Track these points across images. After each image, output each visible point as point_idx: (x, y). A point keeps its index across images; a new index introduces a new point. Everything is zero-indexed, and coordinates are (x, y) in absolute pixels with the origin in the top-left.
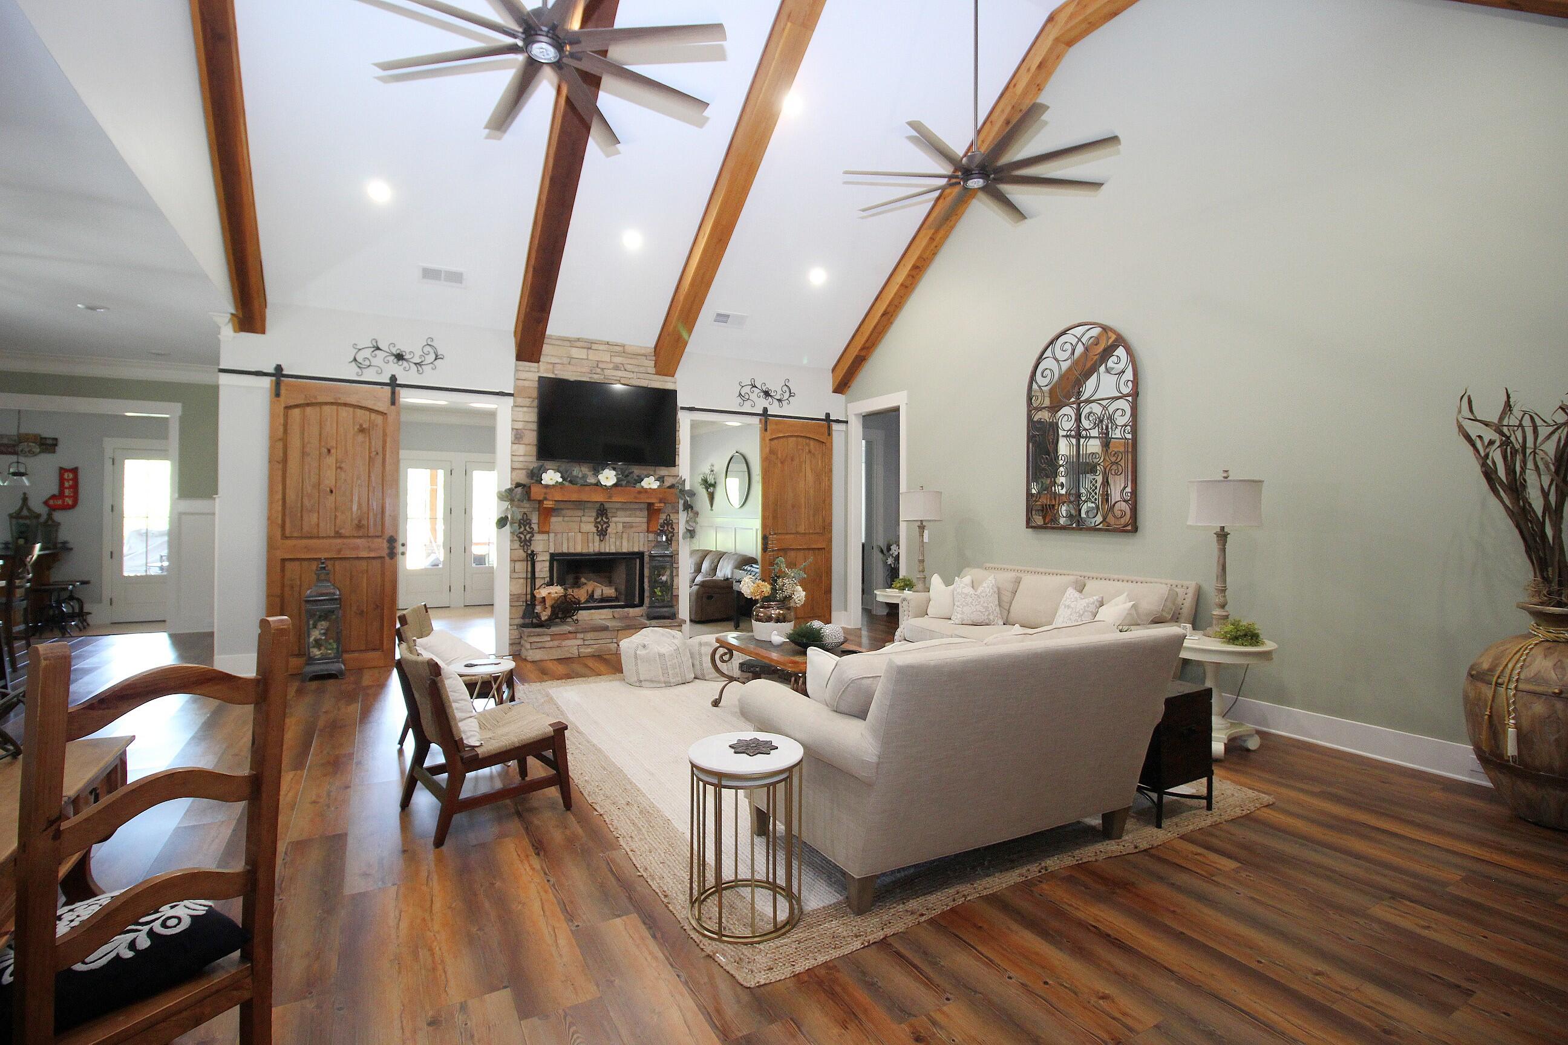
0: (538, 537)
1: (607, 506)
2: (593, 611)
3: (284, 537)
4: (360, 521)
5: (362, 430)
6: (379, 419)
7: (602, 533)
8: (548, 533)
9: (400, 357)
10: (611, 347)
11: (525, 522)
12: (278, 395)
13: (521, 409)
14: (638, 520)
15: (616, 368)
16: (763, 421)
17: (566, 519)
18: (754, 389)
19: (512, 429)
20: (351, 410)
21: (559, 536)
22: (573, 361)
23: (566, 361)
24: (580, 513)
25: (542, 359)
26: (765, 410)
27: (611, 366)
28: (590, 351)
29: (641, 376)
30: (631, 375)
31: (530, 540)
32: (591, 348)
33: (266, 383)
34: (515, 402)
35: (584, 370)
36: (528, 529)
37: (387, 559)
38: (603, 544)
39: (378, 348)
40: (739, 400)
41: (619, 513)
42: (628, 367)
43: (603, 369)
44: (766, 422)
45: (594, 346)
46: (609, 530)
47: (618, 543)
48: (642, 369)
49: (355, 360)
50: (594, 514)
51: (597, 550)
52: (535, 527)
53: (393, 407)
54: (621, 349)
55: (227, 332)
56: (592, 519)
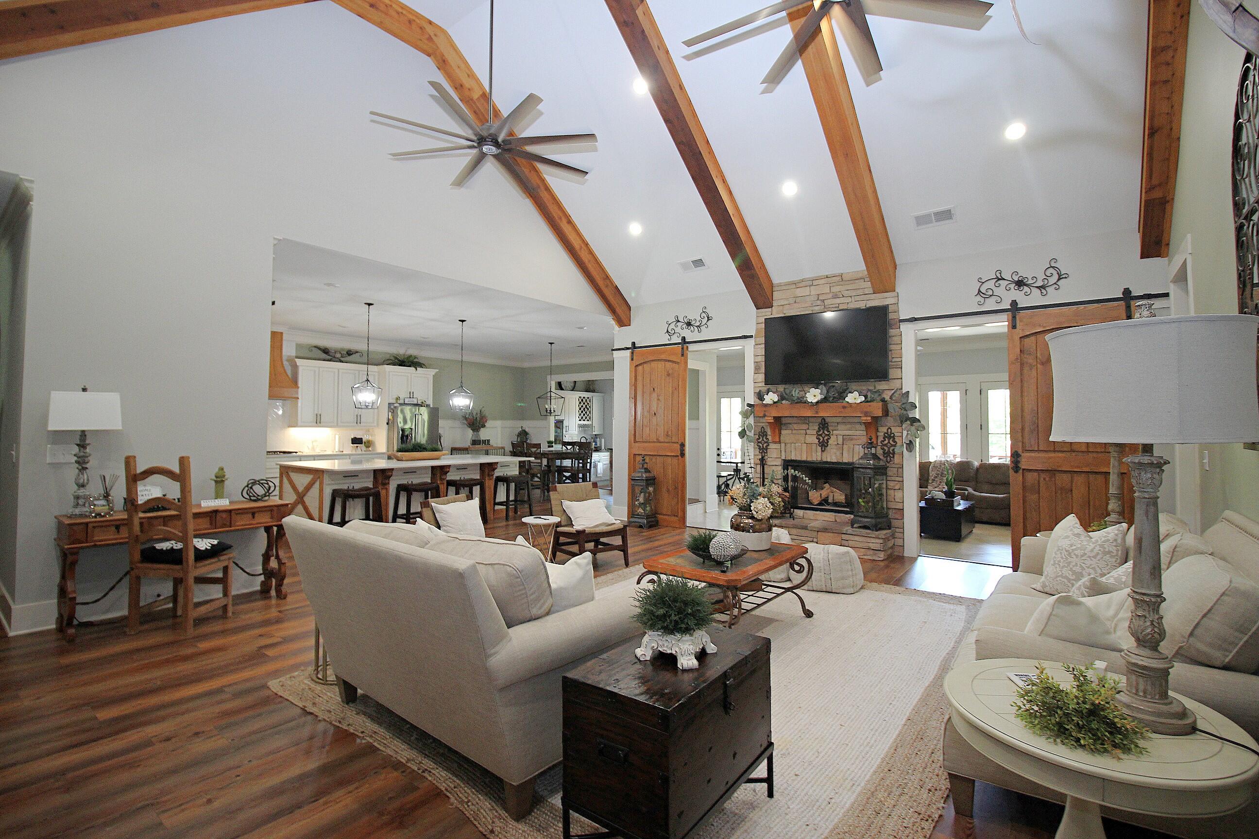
0: (772, 446)
1: (827, 420)
2: (818, 512)
3: (635, 442)
4: (668, 432)
5: (668, 375)
6: (676, 366)
7: (824, 445)
8: (780, 442)
9: (689, 324)
10: (829, 279)
11: (763, 434)
12: (632, 359)
13: (759, 346)
14: (858, 433)
15: (835, 296)
16: (1010, 317)
17: (794, 432)
18: (1001, 282)
19: (754, 362)
20: (663, 363)
21: (788, 445)
22: (798, 300)
23: (792, 301)
24: (805, 426)
25: (775, 304)
26: (1014, 303)
27: (830, 296)
28: (812, 287)
29: (857, 298)
30: (849, 300)
31: (767, 449)
32: (812, 285)
33: (628, 353)
34: (755, 342)
35: (807, 305)
36: (765, 440)
37: (680, 457)
38: (824, 454)
39: (679, 321)
40: (979, 298)
41: (840, 427)
42: (846, 293)
43: (823, 301)
44: (1014, 317)
45: (815, 283)
46: (830, 442)
47: (838, 453)
48: (860, 292)
49: (668, 331)
50: (817, 428)
51: (819, 459)
52: (769, 437)
53: (683, 358)
54: (839, 278)
55: (616, 328)
56: (815, 432)
